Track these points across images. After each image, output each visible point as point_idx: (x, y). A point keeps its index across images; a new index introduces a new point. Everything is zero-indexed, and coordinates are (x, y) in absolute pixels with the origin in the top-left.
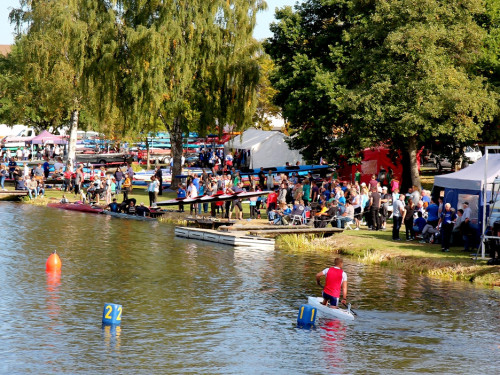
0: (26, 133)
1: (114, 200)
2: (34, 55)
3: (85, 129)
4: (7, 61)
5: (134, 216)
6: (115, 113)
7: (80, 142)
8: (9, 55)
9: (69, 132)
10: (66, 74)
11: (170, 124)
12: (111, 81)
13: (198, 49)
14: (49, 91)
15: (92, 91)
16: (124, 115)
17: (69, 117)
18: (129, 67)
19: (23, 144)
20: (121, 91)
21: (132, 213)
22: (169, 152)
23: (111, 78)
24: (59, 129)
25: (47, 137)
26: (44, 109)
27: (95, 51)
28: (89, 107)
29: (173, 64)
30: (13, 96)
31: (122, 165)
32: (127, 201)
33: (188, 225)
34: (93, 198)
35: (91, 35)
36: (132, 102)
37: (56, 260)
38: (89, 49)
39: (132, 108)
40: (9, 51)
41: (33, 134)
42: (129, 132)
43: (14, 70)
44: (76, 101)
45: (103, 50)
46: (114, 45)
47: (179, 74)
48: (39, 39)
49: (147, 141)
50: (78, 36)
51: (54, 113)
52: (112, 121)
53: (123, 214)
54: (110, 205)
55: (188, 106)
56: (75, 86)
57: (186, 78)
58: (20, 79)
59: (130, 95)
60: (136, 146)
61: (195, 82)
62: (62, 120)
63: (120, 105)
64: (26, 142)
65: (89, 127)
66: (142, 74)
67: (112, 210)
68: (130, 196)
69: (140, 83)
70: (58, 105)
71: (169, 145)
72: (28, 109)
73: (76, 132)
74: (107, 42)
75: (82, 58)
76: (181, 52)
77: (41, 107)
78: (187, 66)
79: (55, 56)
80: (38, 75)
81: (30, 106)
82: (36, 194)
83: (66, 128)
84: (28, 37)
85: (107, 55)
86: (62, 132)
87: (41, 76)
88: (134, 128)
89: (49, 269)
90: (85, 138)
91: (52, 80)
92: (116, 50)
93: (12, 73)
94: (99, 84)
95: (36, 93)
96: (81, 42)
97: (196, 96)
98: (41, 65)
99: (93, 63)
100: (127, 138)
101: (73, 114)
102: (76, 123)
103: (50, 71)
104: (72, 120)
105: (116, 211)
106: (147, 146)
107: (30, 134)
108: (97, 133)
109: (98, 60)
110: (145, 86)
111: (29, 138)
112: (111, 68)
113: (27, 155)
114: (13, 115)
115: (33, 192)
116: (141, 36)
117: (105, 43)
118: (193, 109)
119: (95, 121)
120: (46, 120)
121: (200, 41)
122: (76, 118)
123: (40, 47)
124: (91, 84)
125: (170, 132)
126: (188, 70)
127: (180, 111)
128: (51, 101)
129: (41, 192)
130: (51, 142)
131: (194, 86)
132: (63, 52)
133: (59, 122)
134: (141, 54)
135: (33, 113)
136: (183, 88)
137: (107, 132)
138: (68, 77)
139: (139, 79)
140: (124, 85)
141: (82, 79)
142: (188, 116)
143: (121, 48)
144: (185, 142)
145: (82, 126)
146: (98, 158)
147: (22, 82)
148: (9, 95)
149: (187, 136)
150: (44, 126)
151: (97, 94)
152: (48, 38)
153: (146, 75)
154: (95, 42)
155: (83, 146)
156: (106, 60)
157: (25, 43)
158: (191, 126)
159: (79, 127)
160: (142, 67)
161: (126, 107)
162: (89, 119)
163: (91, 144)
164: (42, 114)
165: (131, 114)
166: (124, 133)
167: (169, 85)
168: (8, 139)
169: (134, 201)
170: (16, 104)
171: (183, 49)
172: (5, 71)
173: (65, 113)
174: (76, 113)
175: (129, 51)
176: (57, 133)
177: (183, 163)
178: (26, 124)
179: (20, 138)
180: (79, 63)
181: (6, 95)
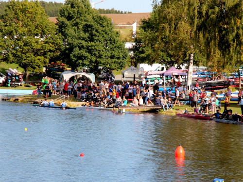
0: (160, 69)
1: (217, 111)
2: (165, 18)
3: (198, 65)
4: (148, 23)
5: (231, 122)
6: (217, 54)
7: (195, 73)
8: (149, 19)
9: (188, 67)
10: (185, 30)
12: (215, 33)
14: (175, 41)
15: (202, 40)
16: (223, 55)
17: (187, 58)
18: (227, 23)
19: (159, 76)
20: (222, 39)
21: (230, 120)
23: (214, 31)
24: (181, 66)
25: (174, 71)
26: (171, 53)
27: (204, 14)
28: (200, 51)
30: (152, 45)
31: (223, 88)
32: (226, 111)
34: (204, 110)
35: (201, 4)
36: (229, 46)
37: (181, 151)
38: (200, 13)
39: (229, 50)
40: (149, 16)
41: (165, 69)
42: (227, 66)
43: (153, 28)
44: (192, 47)
45: (210, 13)
46: (217, 9)
48: (168, 8)
49: (239, 72)
50: (192, 5)
51: (178, 55)
52: (216, 59)
53: (224, 120)
54: (215, 114)
56: (191, 38)
58: (156, 34)
59: (227, 41)
60: (231, 75)
62: (183, 60)
63: (220, 49)
64: (160, 75)
65: (200, 63)
66: (235, 28)
67: (216, 117)
68: (228, 108)
69: (234, 34)
70: (180, 50)
72: (161, 53)
73: (192, 68)
74: (212, 7)
75: (196, 19)
77: (170, 52)
79: (179, 18)
80: (168, 32)
81: (162, 51)
82: (168, 107)
83: (186, 65)
84: (161, 7)
85: (212, 16)
86: (183, 67)
87: (170, 31)
88: (231, 64)
89: (177, 156)
90: (198, 71)
91: (176, 34)
92: (218, 13)
93: (151, 31)
94: (207, 35)
95: (166, 43)
96: (195, 8)
98: (169, 24)
99: (203, 22)
100: (225, 70)
101: (190, 56)
102: (192, 61)
103: (175, 29)
104: (189, 60)
105: (219, 118)
106: (239, 75)
107: (163, 69)
108: (205, 68)
109: (206, 20)
110: (238, 36)
111: (162, 72)
112: (215, 25)
113: (161, 83)
114: (152, 58)
115: (166, 106)
116: (235, 3)
117: (211, 8)
119: (204, 59)
120: (173, 60)
122: (192, 58)
123: (169, 13)
124: (201, 36)
128: (176, 48)
129: (170, 106)
130: (176, 74)
132: (183, 15)
133: (181, 61)
134: (235, 15)
135: (165, 56)
137: (212, 67)
138: (187, 32)
139: (233, 31)
140: (224, 35)
141: (196, 33)
143: (221, 11)
145: (196, 63)
146: (206, 84)
147: (158, 36)
148: (150, 45)
150: (171, 64)
151: (205, 42)
152: (174, 7)
153: (238, 28)
154: (204, 8)
155: (197, 76)
156: (212, 20)
157: (159, 10)
159: (194, 64)
160: (235, 23)
161: (225, 50)
162: (200, 58)
163: (202, 74)
164: (171, 56)
165: (228, 54)
166: (223, 67)
168: (149, 73)
169: (231, 111)
170: (154, 51)
172: (147, 29)
173: (185, 55)
174: (192, 55)
175: (227, 12)
176: (180, 68)
178: (160, 63)
179: (157, 72)
180: (194, 22)
181: (148, 45)
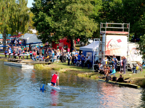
11: (2, 32)
13: (11, 10)
22: (2, 40)
29: (3, 14)
33: (8, 61)
47: (5, 17)
55: (8, 26)
57: (7, 18)
61: (10, 19)
71: (2, 38)
76: (6, 11)
78: (7, 15)
97: (10, 24)
118: (9, 27)
121: (11, 7)
125: (3, 34)
126: (8, 16)
127: (6, 28)
131: (10, 21)
136: (6, 21)
142: (8, 29)
144: (7, 37)
149: (8, 35)
158: (9, 32)
167: (2, 20)
171: (6, 10)
177: (6, 43)
